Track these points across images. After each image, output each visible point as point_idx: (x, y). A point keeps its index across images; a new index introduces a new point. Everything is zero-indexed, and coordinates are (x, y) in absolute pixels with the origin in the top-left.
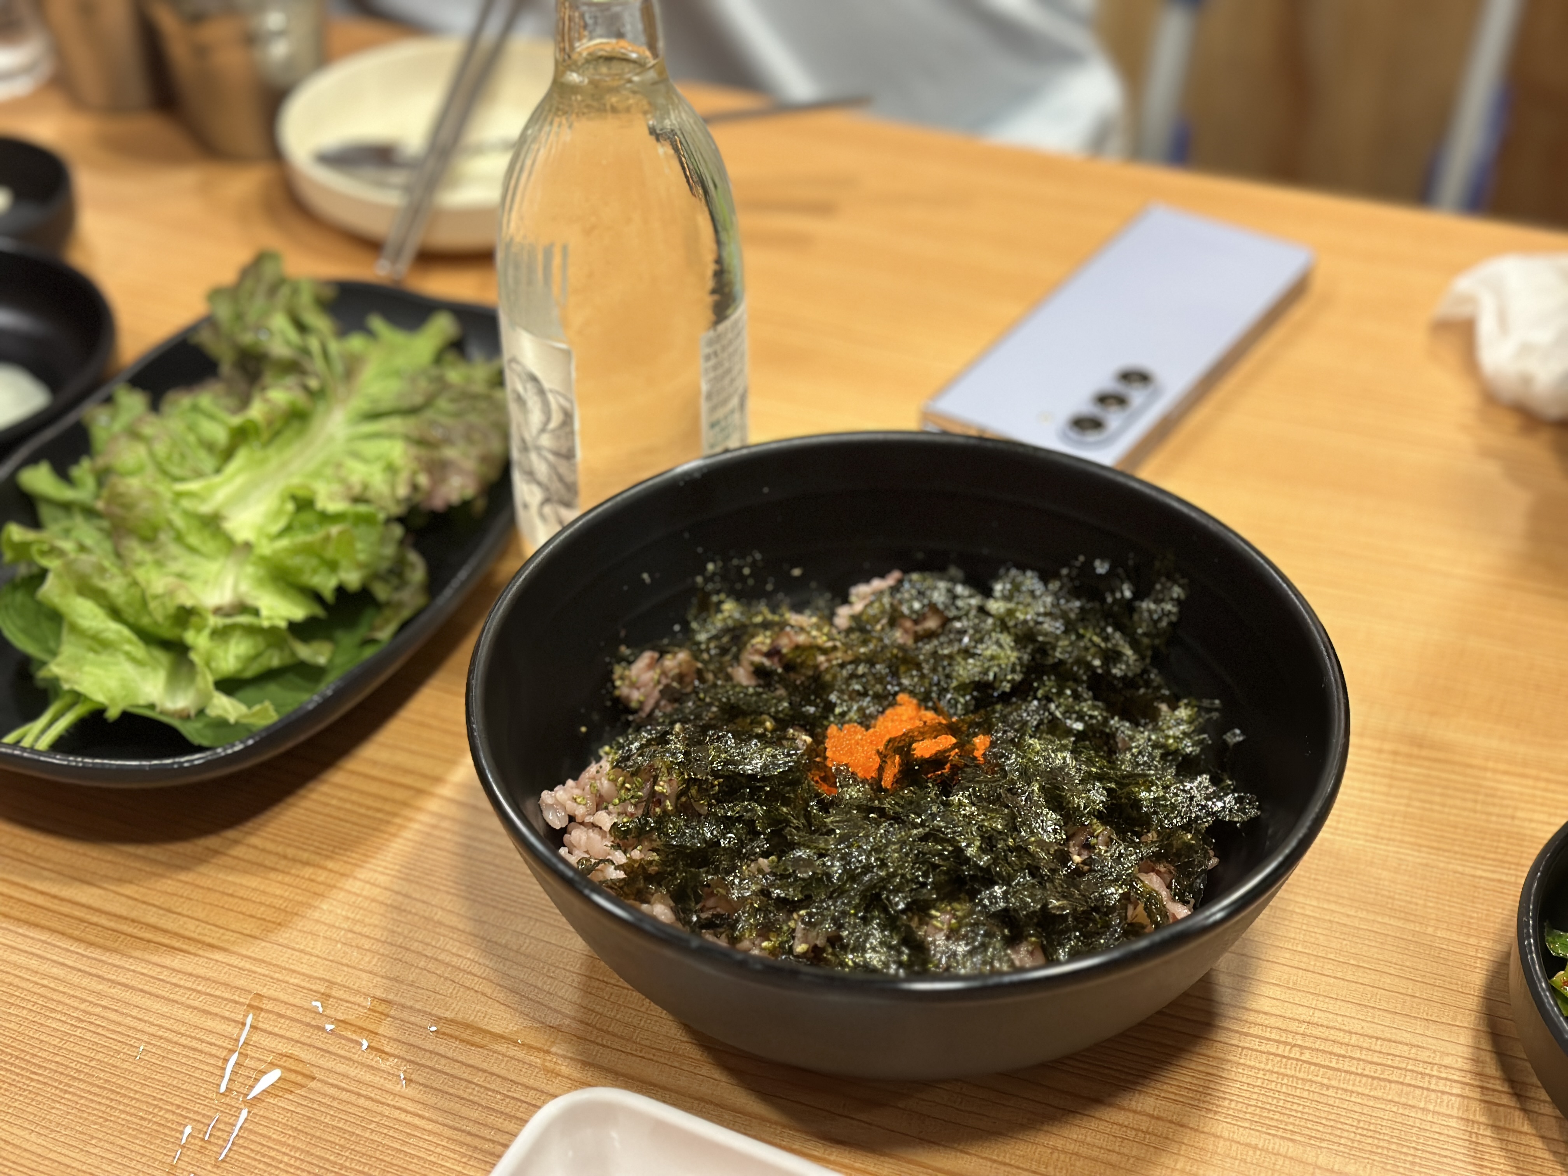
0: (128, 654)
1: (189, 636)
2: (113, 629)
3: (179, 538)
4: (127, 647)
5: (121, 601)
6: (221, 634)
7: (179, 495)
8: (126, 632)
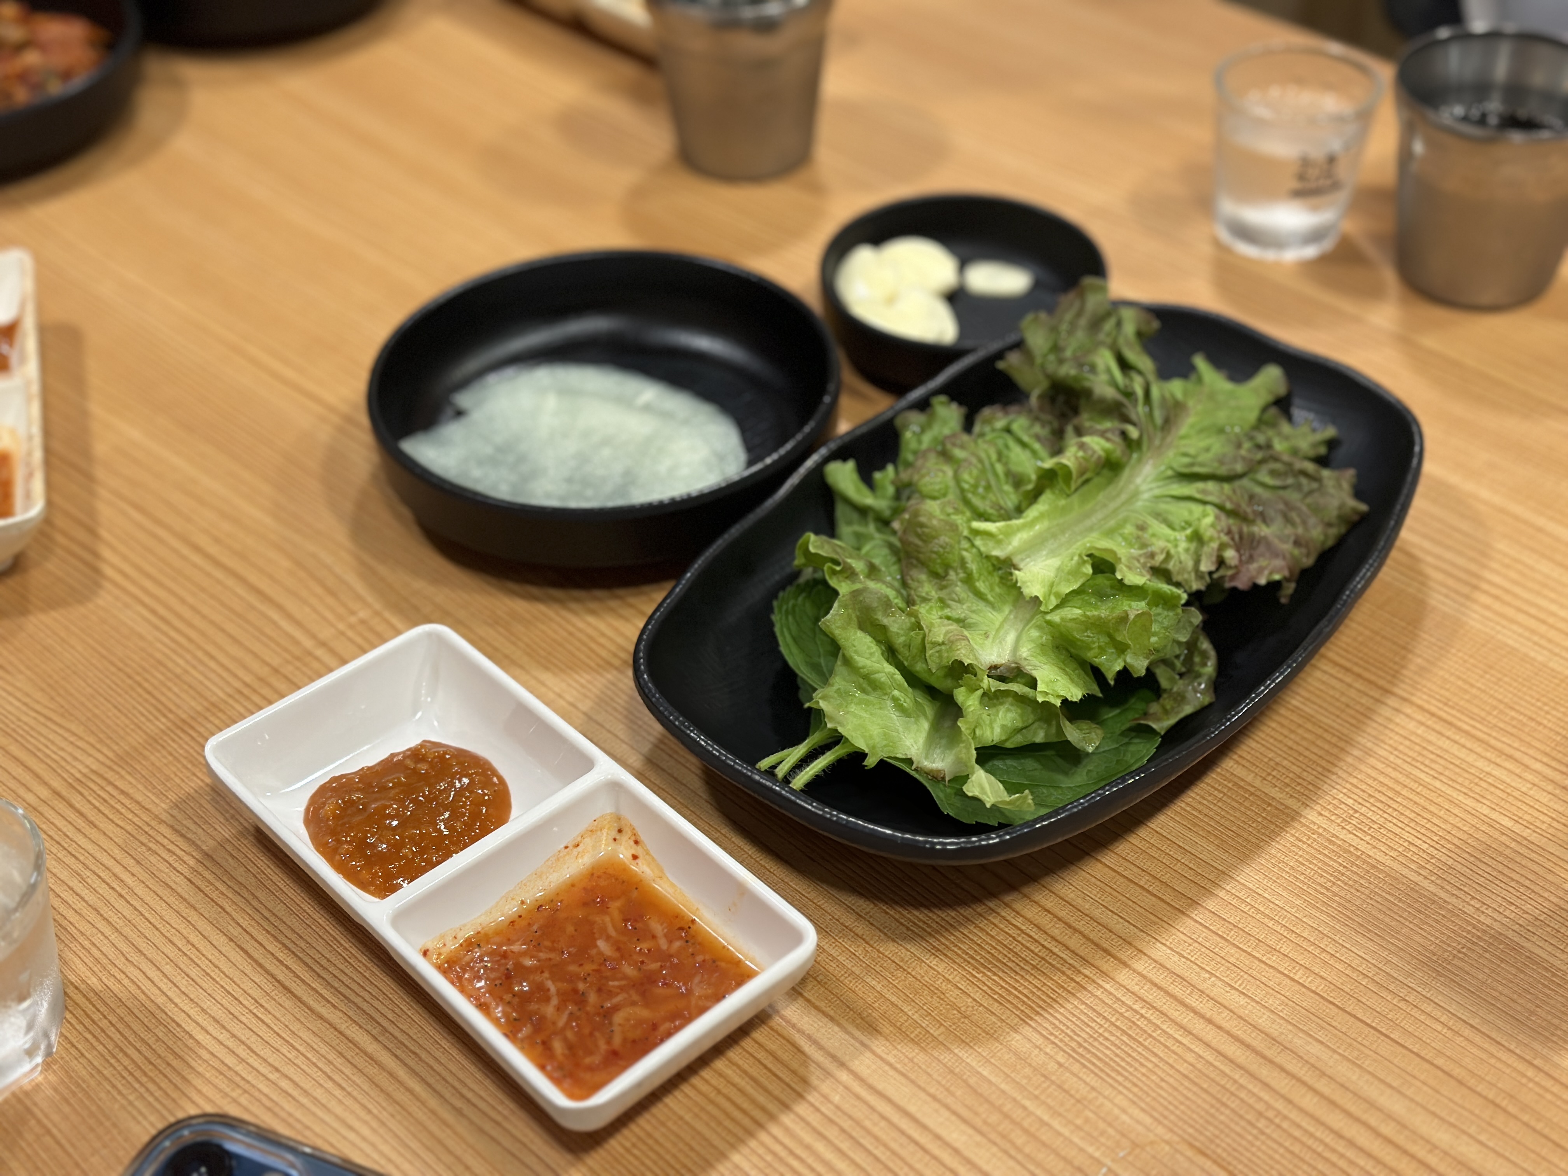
0: (895, 699)
1: (960, 695)
2: (886, 671)
3: (969, 580)
4: (896, 693)
5: (899, 641)
6: (991, 698)
7: (977, 532)
8: (898, 677)
